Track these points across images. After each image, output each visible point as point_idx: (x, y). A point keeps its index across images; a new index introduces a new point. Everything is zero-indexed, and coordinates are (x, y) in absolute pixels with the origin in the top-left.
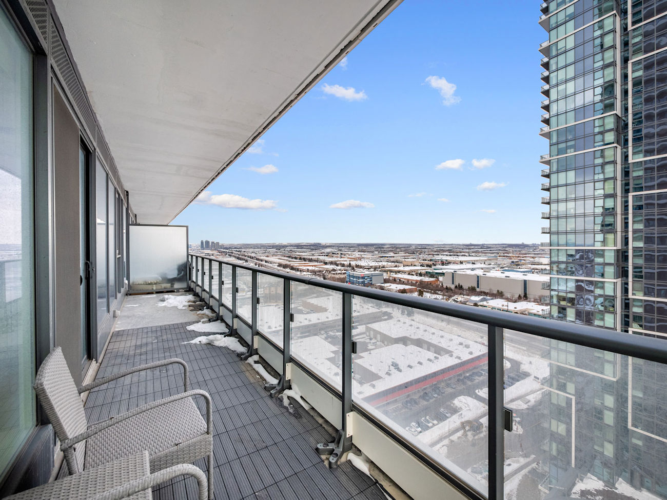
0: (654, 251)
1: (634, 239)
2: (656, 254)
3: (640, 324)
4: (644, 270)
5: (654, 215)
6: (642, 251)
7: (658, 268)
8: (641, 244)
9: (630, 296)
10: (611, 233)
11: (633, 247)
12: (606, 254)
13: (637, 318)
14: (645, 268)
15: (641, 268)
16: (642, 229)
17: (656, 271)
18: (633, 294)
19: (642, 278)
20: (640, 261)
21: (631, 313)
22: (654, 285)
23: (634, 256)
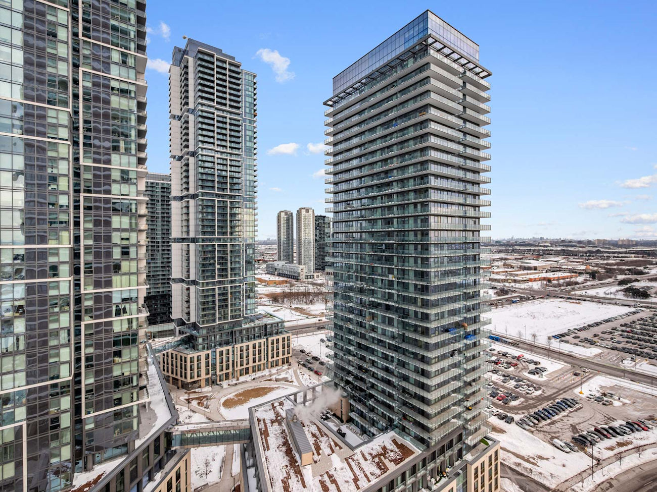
0: (101, 248)
1: (85, 238)
2: (103, 250)
3: (91, 315)
4: (94, 266)
5: (101, 217)
6: (91, 248)
7: (104, 263)
8: (90, 242)
9: (82, 291)
10: (65, 230)
11: (84, 245)
12: (61, 252)
13: (88, 310)
14: (95, 263)
15: (91, 263)
16: (91, 229)
17: (103, 265)
18: (85, 289)
19: (92, 273)
20: (91, 258)
21: (83, 307)
22: (101, 278)
23: (85, 253)
